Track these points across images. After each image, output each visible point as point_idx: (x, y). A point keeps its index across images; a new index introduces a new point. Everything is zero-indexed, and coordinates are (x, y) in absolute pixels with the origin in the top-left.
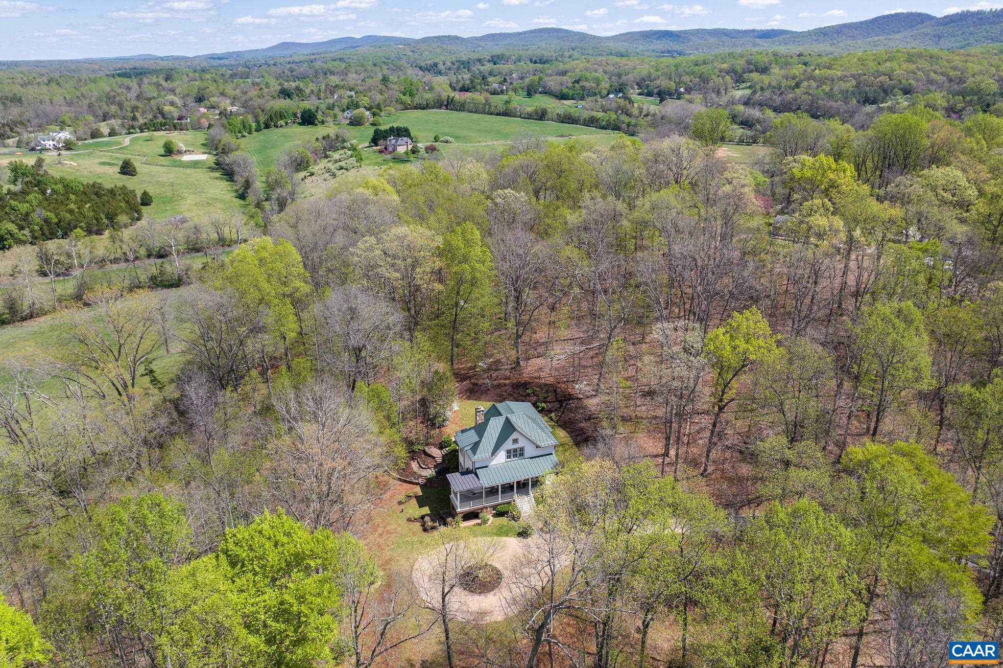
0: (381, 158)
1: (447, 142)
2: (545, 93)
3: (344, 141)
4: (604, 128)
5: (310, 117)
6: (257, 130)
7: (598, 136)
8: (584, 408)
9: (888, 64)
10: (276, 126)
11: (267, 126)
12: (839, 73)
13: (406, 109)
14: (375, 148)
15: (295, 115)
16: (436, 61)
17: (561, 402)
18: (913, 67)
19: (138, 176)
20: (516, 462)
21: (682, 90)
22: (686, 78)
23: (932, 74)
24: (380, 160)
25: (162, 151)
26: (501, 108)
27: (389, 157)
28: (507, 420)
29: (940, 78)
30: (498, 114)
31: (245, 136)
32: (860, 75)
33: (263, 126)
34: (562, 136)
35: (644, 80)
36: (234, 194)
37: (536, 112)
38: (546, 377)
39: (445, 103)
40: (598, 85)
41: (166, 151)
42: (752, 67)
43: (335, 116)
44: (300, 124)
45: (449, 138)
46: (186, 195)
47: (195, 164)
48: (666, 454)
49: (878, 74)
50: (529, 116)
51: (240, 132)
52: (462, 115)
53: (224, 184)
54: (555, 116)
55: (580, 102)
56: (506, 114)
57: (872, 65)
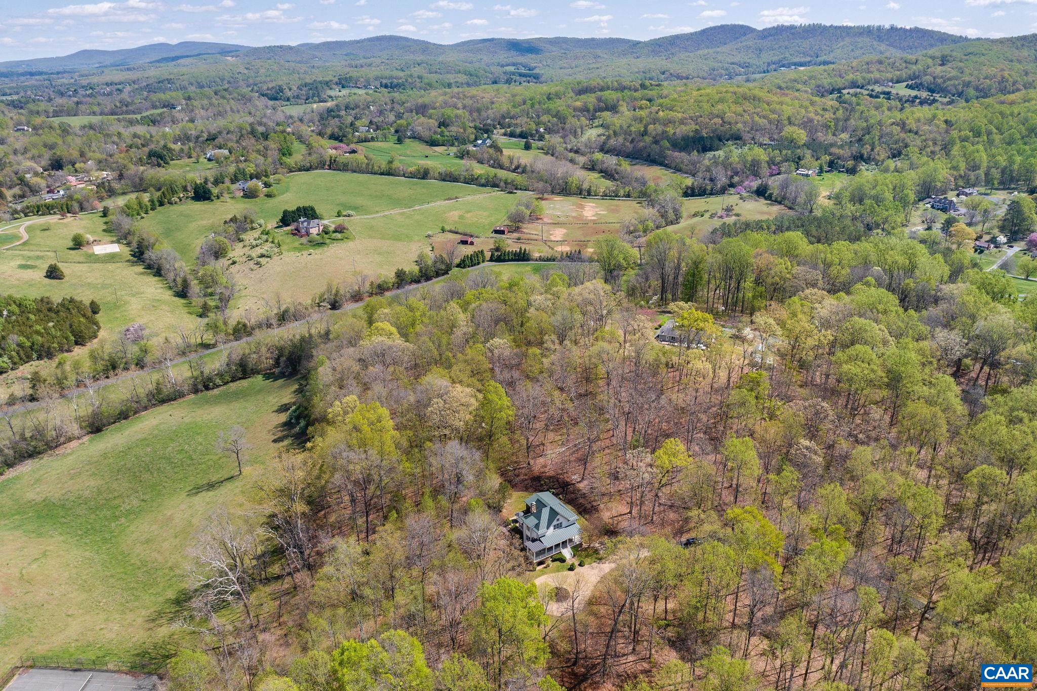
0: (297, 241)
1: (349, 216)
2: (414, 138)
3: (252, 222)
4: (483, 185)
5: (204, 192)
6: (152, 209)
7: (481, 196)
8: (579, 490)
9: (720, 107)
10: (171, 203)
11: (161, 204)
12: (680, 115)
13: (291, 171)
14: (285, 229)
15: (185, 189)
16: (280, 83)
17: (563, 488)
18: (739, 109)
19: (66, 279)
20: (559, 531)
21: (542, 130)
22: (545, 118)
23: (757, 118)
24: (297, 244)
25: (71, 244)
26: (384, 166)
27: (304, 240)
28: (551, 509)
29: (762, 122)
30: (382, 174)
31: (142, 218)
32: (698, 117)
33: (157, 204)
34: (449, 199)
35: (504, 117)
36: (170, 292)
37: (418, 171)
38: (550, 471)
39: (328, 163)
40: (465, 130)
41: (75, 245)
42: (602, 104)
43: (228, 189)
44: (193, 198)
45: (351, 212)
46: (127, 298)
47: (111, 258)
48: (630, 512)
49: (712, 116)
50: (412, 176)
51: (138, 214)
52: (348, 176)
53: (153, 280)
54: (436, 175)
55: (451, 148)
56: (389, 173)
57: (706, 106)
